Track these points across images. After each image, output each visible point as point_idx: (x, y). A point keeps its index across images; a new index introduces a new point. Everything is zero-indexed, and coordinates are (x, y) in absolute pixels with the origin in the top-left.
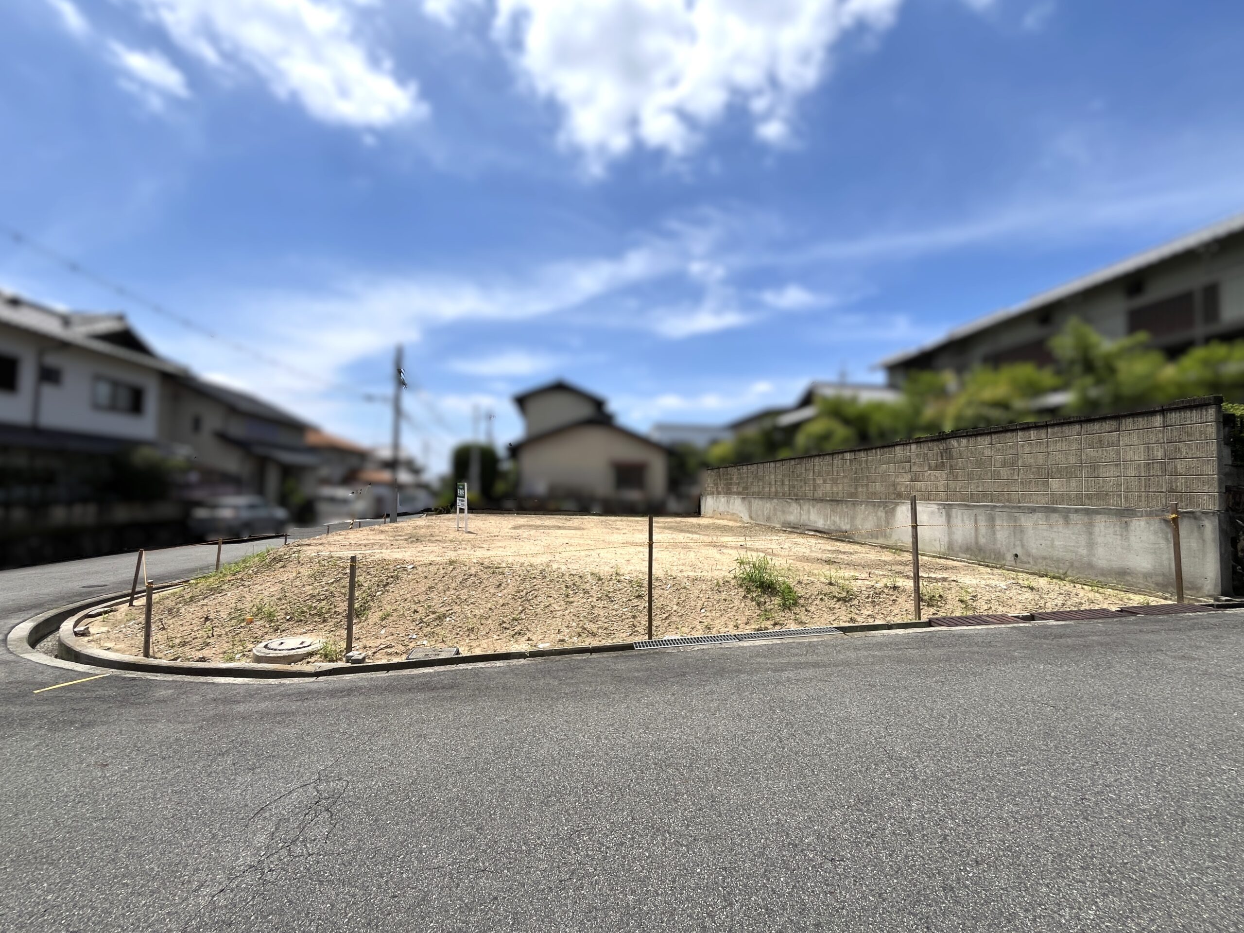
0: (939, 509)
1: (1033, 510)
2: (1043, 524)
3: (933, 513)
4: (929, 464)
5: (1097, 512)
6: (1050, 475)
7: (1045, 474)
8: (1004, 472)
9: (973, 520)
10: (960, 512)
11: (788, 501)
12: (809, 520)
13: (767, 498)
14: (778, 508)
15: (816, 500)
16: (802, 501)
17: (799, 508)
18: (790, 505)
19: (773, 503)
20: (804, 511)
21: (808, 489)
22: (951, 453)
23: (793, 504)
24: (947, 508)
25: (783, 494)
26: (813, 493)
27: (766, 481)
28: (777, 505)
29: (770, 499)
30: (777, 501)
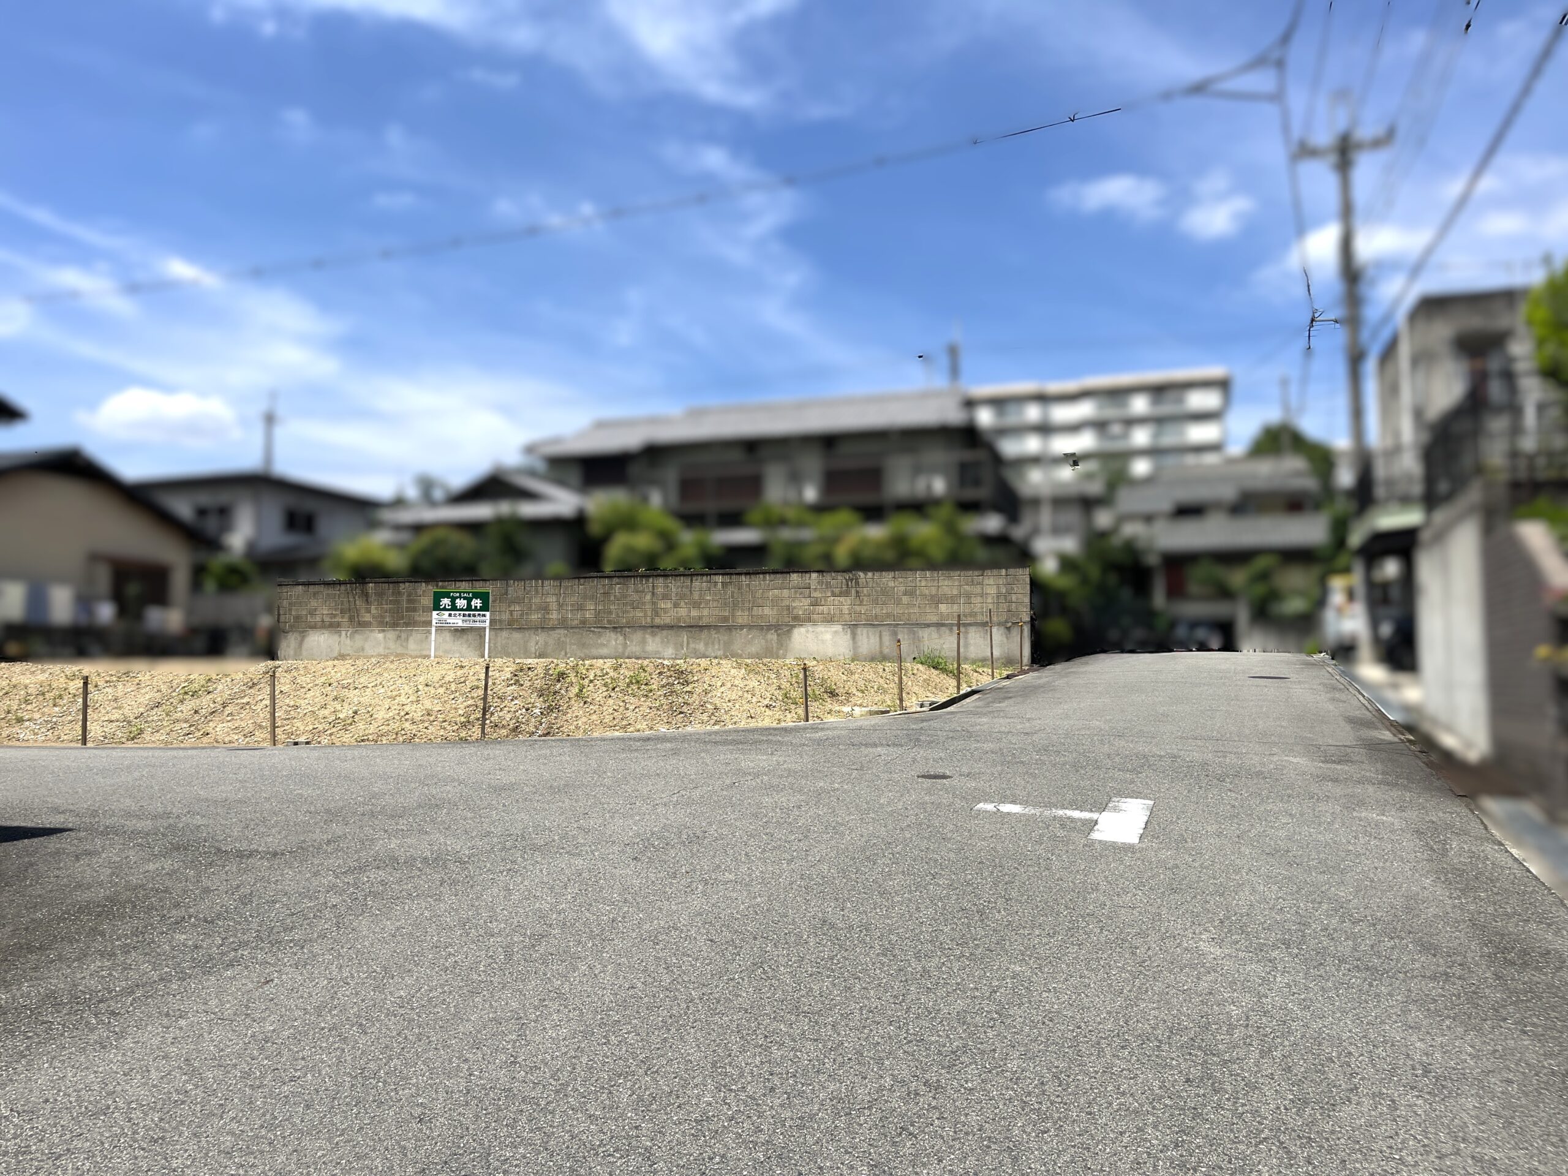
0: (843, 629)
1: (928, 626)
2: (935, 635)
3: (836, 632)
4: (832, 592)
5: (970, 625)
6: (939, 602)
7: (936, 600)
8: (905, 599)
9: (878, 635)
10: (865, 631)
11: (596, 630)
12: (643, 651)
13: (537, 629)
14: (568, 640)
15: (658, 627)
16: (627, 630)
17: (621, 638)
18: (600, 635)
19: (556, 634)
20: (632, 641)
21: (641, 614)
22: (857, 583)
23: (608, 634)
24: (853, 627)
25: (581, 622)
26: (652, 619)
27: (533, 605)
28: (566, 636)
29: (546, 630)
30: (566, 632)
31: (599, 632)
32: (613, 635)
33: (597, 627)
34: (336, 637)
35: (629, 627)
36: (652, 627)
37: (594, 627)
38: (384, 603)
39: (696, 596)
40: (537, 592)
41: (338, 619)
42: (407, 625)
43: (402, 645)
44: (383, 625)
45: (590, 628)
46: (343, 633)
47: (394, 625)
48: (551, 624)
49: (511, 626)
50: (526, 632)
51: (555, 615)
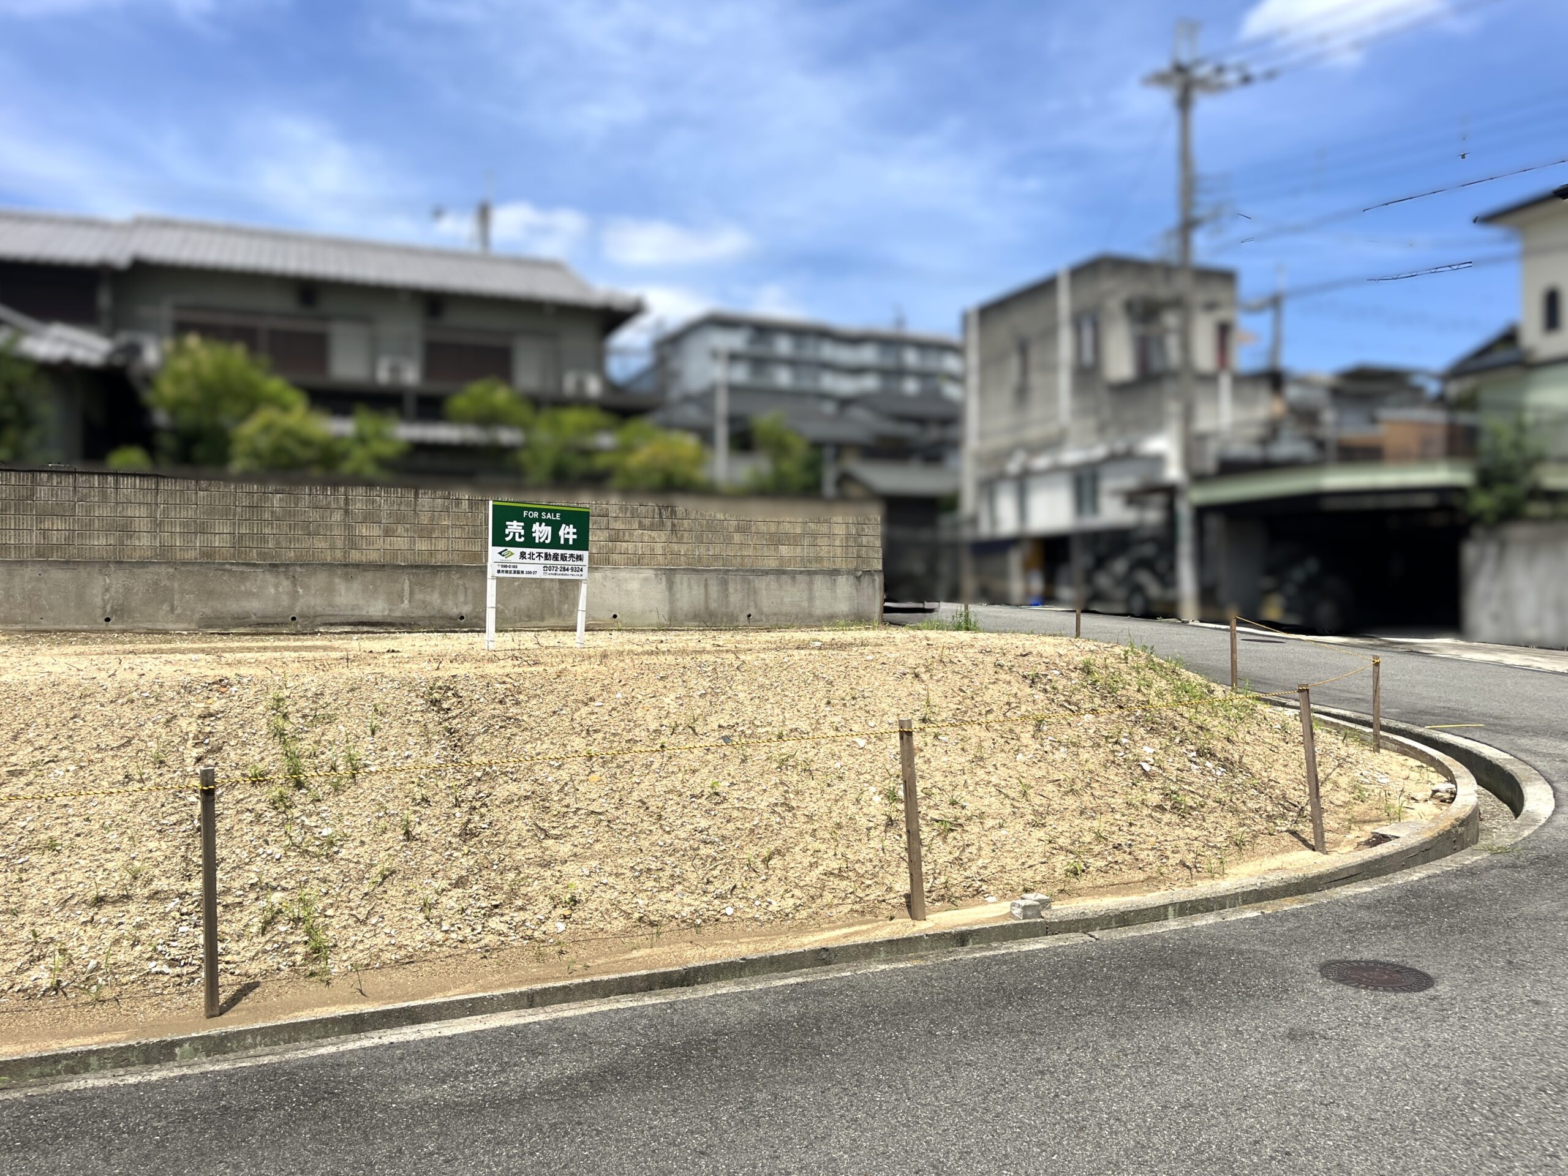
0: (656, 575)
1: (766, 573)
2: (774, 585)
3: (646, 579)
4: (640, 523)
5: (815, 573)
6: (779, 542)
8: (737, 538)
9: (702, 586)
10: (685, 578)
11: (234, 568)
12: (329, 605)
13: (105, 563)
14: (176, 585)
15: (357, 565)
16: (298, 569)
17: (286, 584)
18: (243, 577)
19: (148, 575)
20: (307, 588)
21: (323, 545)
22: (673, 512)
23: (261, 576)
24: (669, 574)
25: (203, 554)
26: (346, 553)
27: (96, 522)
28: (171, 578)
29: (127, 566)
30: (171, 570)
31: (242, 573)
32: (270, 578)
33: (238, 564)
35: (301, 565)
36: (346, 565)
37: (232, 564)
39: (425, 519)
40: (104, 498)
45: (224, 564)
48: (136, 556)
49: (44, 556)
50: (81, 568)
51: (145, 541)
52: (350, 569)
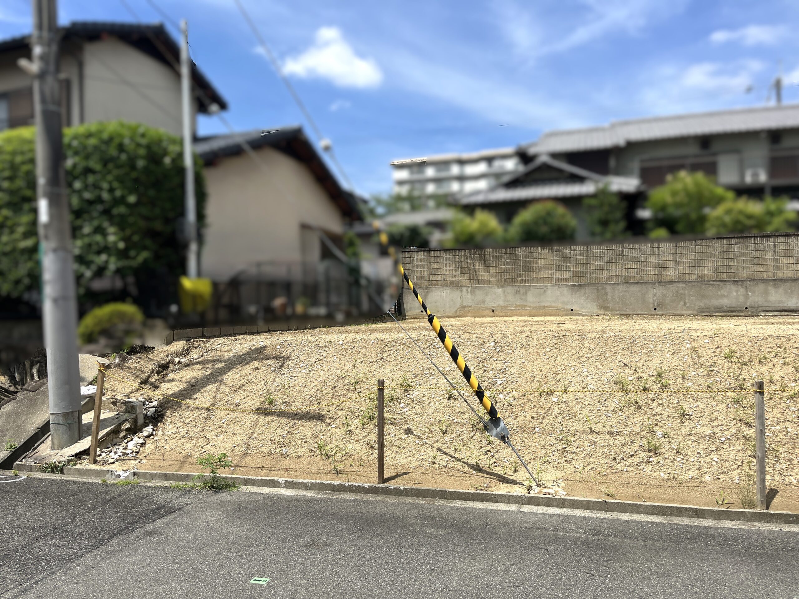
11: (715, 283)
12: (766, 301)
13: (654, 283)
14: (686, 292)
15: (781, 280)
16: (749, 282)
17: (742, 290)
19: (673, 288)
20: (753, 292)
21: (762, 269)
23: (729, 287)
25: (699, 277)
26: (774, 273)
27: (649, 263)
28: (684, 289)
29: (663, 284)
30: (684, 285)
31: (719, 285)
32: (733, 288)
33: (717, 281)
34: (458, 292)
35: (750, 281)
36: (775, 280)
37: (714, 281)
38: (501, 264)
40: (653, 252)
41: (459, 278)
42: (524, 281)
43: (521, 299)
44: (501, 282)
45: (709, 281)
46: (464, 289)
47: (512, 282)
48: (668, 279)
49: (627, 281)
50: (643, 285)
51: (671, 271)
52: (777, 281)
